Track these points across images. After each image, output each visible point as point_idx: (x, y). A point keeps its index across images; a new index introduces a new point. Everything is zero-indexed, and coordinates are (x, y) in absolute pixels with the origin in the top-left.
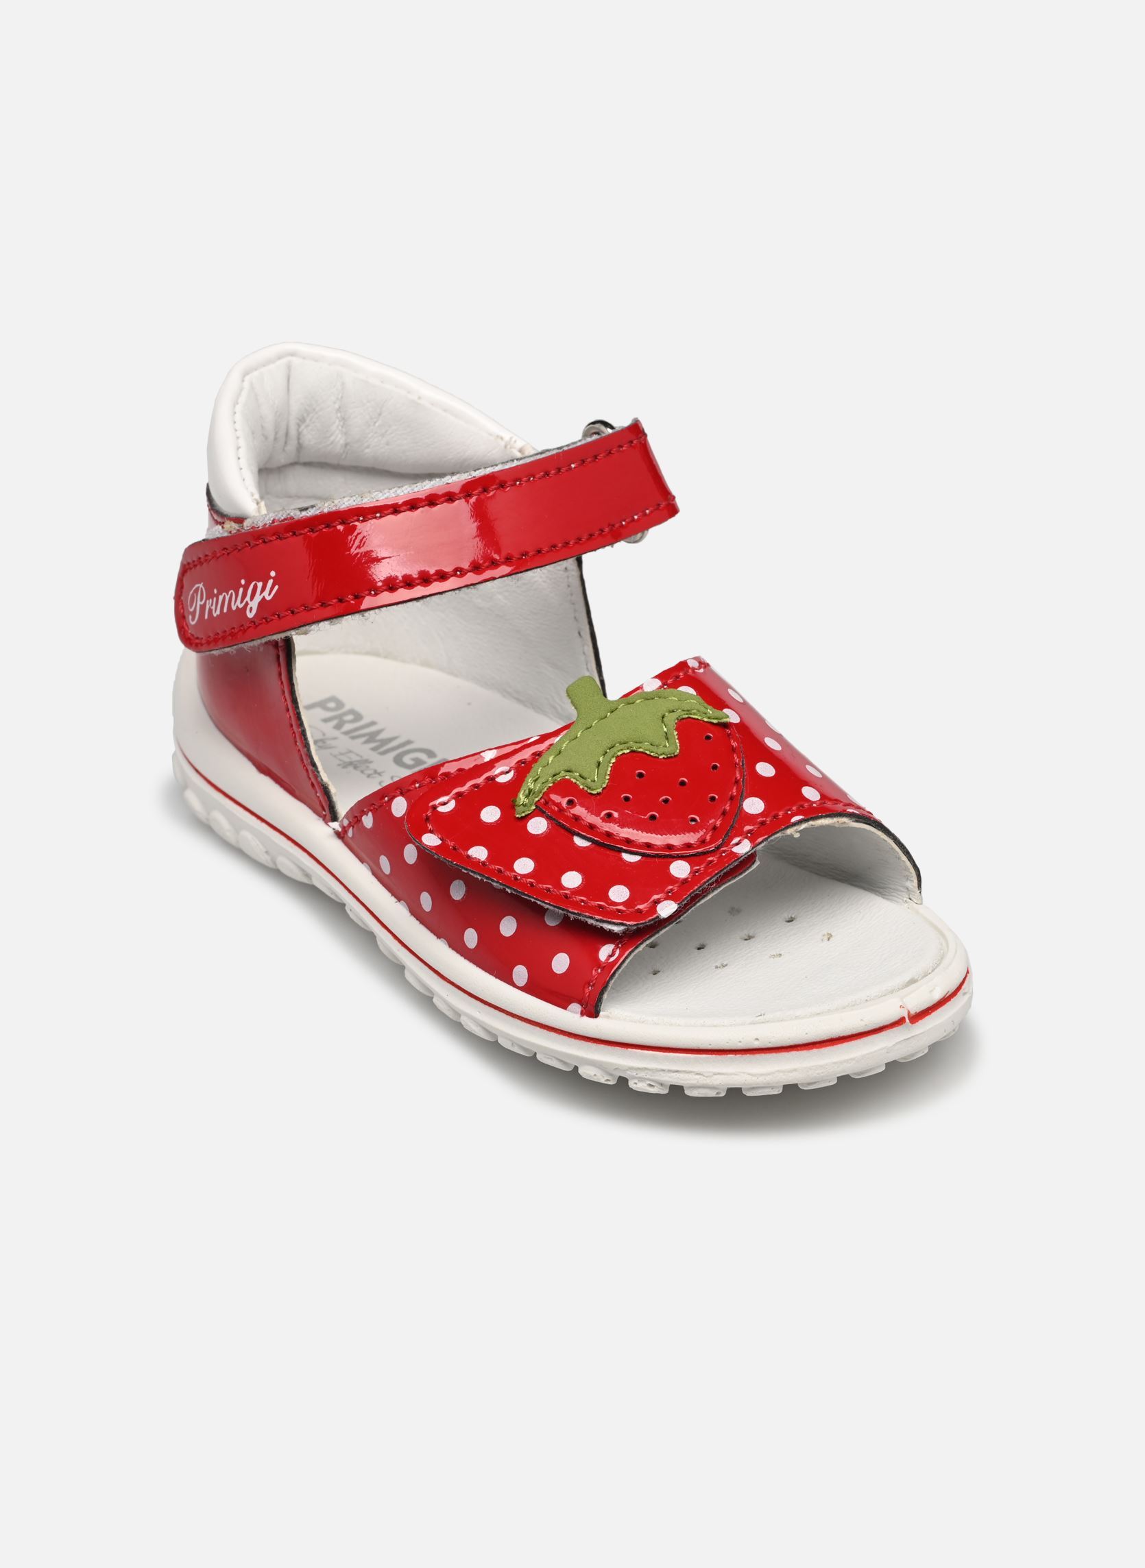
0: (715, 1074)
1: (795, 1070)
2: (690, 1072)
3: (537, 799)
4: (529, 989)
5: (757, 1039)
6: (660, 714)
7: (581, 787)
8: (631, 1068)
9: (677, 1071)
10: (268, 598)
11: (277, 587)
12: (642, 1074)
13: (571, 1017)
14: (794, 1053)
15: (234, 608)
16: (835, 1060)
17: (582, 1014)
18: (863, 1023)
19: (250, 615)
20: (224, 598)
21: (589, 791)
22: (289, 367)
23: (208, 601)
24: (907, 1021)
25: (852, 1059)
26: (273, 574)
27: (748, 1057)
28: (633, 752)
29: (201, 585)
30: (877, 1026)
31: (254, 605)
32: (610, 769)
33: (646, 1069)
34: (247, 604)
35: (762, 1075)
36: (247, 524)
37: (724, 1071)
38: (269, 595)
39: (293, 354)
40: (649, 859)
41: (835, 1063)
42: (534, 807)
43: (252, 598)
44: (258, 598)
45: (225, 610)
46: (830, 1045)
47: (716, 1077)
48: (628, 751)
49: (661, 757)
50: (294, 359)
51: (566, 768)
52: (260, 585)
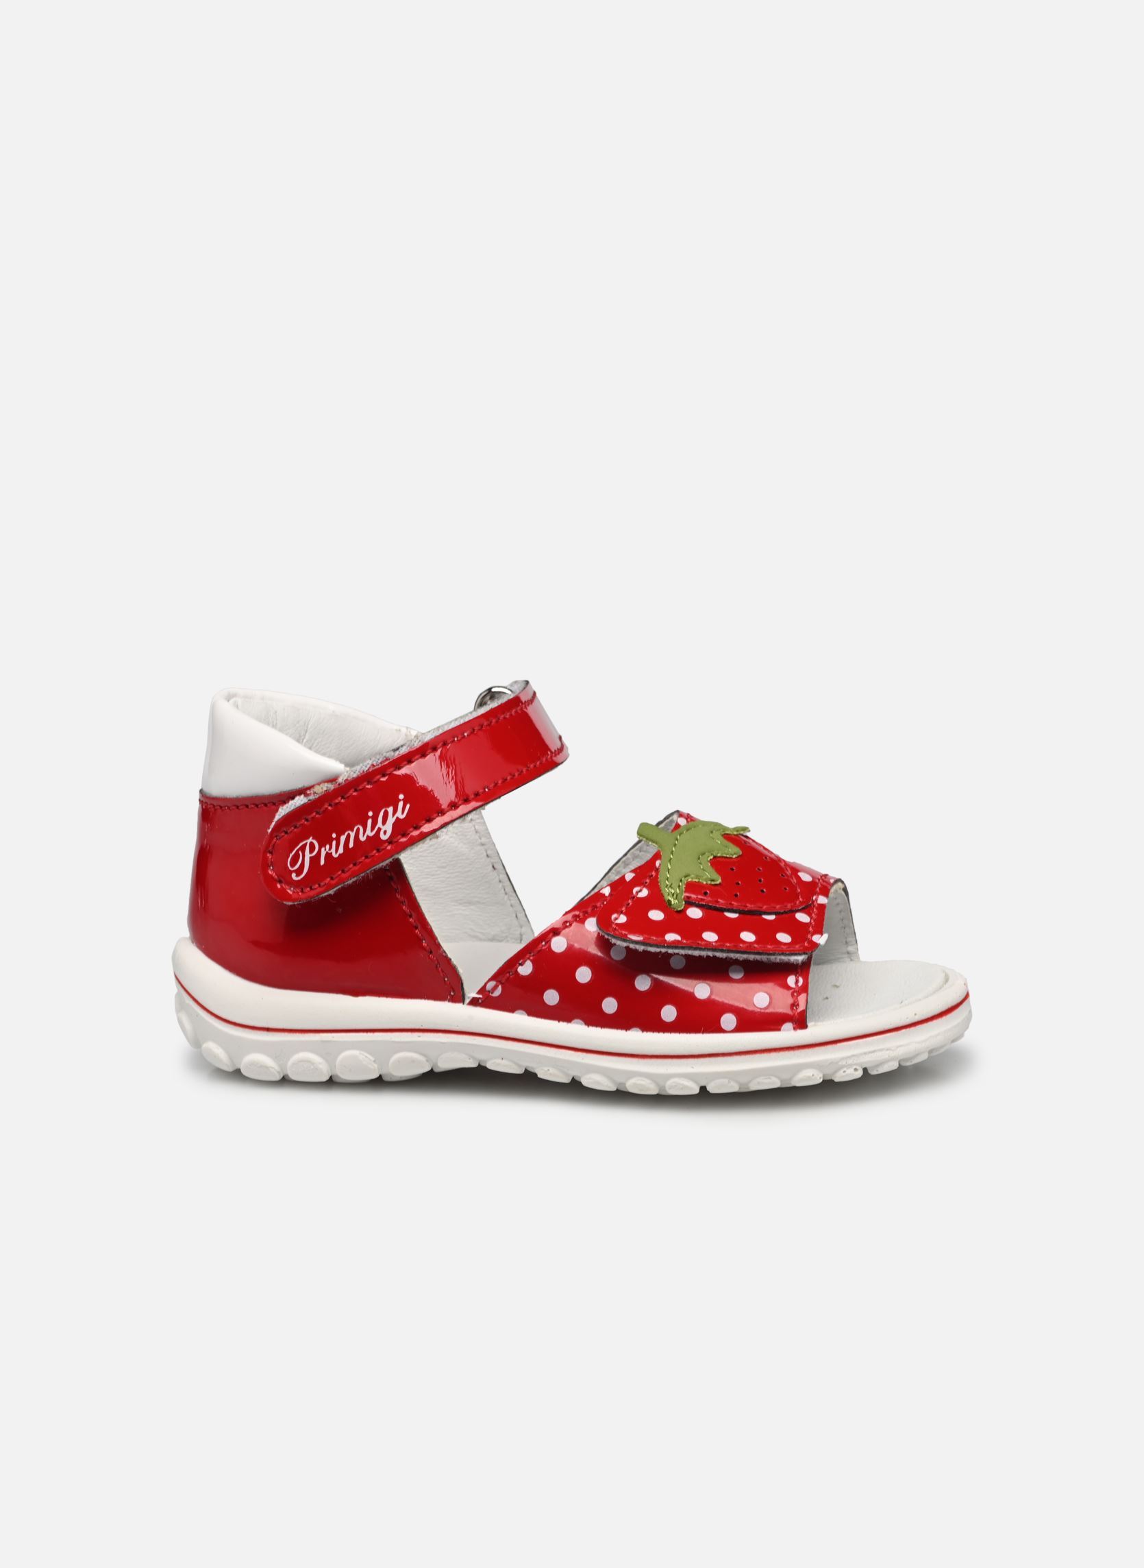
4: (740, 1028)
7: (705, 883)
8: (843, 1059)
10: (402, 817)
11: (408, 806)
12: (850, 1062)
13: (787, 1035)
15: (362, 838)
17: (795, 1029)
19: (384, 837)
20: (349, 836)
21: (713, 883)
23: (323, 849)
26: (401, 797)
28: (715, 857)
29: (310, 840)
31: (389, 827)
33: (853, 1056)
34: (379, 829)
36: (340, 780)
37: (901, 1043)
38: (403, 813)
40: (780, 916)
43: (384, 822)
44: (391, 820)
45: (351, 845)
51: (684, 874)
52: (390, 810)
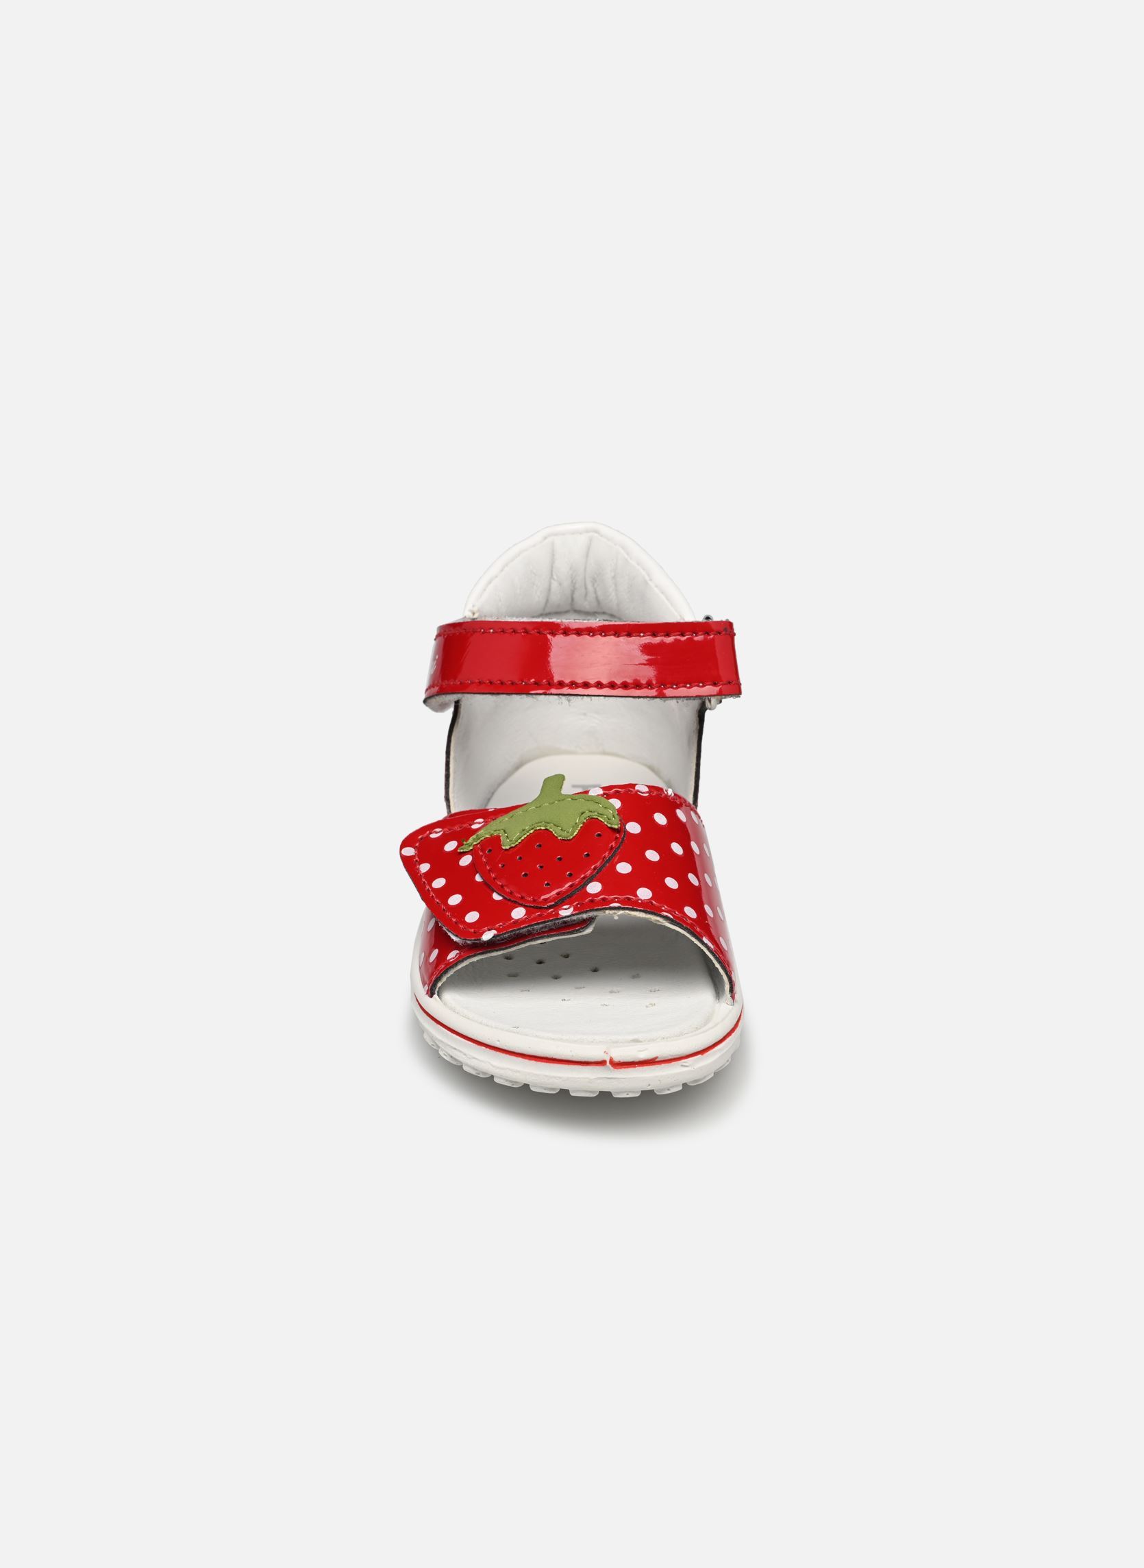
0: (474, 1058)
1: (519, 1072)
2: (460, 1051)
3: (475, 843)
5: (499, 1041)
6: (581, 811)
7: (502, 843)
9: (455, 1049)
14: (520, 1059)
16: (547, 1073)
17: (427, 992)
18: (571, 1054)
21: (503, 847)
22: (591, 540)
24: (608, 1064)
25: (560, 1078)
27: (493, 1052)
28: (547, 830)
30: (583, 1060)
32: (525, 836)
35: (498, 1068)
39: (596, 532)
40: (507, 902)
41: (546, 1076)
42: (471, 848)
46: (544, 1062)
47: (474, 1060)
48: (544, 828)
49: (559, 838)
50: (596, 535)
